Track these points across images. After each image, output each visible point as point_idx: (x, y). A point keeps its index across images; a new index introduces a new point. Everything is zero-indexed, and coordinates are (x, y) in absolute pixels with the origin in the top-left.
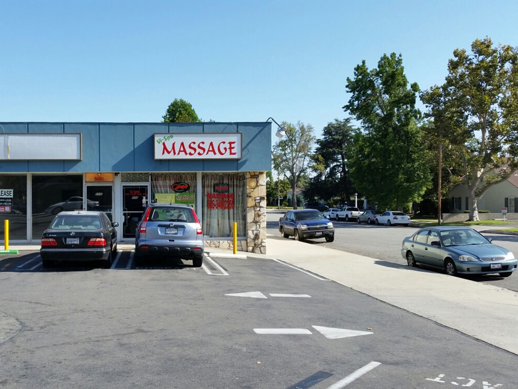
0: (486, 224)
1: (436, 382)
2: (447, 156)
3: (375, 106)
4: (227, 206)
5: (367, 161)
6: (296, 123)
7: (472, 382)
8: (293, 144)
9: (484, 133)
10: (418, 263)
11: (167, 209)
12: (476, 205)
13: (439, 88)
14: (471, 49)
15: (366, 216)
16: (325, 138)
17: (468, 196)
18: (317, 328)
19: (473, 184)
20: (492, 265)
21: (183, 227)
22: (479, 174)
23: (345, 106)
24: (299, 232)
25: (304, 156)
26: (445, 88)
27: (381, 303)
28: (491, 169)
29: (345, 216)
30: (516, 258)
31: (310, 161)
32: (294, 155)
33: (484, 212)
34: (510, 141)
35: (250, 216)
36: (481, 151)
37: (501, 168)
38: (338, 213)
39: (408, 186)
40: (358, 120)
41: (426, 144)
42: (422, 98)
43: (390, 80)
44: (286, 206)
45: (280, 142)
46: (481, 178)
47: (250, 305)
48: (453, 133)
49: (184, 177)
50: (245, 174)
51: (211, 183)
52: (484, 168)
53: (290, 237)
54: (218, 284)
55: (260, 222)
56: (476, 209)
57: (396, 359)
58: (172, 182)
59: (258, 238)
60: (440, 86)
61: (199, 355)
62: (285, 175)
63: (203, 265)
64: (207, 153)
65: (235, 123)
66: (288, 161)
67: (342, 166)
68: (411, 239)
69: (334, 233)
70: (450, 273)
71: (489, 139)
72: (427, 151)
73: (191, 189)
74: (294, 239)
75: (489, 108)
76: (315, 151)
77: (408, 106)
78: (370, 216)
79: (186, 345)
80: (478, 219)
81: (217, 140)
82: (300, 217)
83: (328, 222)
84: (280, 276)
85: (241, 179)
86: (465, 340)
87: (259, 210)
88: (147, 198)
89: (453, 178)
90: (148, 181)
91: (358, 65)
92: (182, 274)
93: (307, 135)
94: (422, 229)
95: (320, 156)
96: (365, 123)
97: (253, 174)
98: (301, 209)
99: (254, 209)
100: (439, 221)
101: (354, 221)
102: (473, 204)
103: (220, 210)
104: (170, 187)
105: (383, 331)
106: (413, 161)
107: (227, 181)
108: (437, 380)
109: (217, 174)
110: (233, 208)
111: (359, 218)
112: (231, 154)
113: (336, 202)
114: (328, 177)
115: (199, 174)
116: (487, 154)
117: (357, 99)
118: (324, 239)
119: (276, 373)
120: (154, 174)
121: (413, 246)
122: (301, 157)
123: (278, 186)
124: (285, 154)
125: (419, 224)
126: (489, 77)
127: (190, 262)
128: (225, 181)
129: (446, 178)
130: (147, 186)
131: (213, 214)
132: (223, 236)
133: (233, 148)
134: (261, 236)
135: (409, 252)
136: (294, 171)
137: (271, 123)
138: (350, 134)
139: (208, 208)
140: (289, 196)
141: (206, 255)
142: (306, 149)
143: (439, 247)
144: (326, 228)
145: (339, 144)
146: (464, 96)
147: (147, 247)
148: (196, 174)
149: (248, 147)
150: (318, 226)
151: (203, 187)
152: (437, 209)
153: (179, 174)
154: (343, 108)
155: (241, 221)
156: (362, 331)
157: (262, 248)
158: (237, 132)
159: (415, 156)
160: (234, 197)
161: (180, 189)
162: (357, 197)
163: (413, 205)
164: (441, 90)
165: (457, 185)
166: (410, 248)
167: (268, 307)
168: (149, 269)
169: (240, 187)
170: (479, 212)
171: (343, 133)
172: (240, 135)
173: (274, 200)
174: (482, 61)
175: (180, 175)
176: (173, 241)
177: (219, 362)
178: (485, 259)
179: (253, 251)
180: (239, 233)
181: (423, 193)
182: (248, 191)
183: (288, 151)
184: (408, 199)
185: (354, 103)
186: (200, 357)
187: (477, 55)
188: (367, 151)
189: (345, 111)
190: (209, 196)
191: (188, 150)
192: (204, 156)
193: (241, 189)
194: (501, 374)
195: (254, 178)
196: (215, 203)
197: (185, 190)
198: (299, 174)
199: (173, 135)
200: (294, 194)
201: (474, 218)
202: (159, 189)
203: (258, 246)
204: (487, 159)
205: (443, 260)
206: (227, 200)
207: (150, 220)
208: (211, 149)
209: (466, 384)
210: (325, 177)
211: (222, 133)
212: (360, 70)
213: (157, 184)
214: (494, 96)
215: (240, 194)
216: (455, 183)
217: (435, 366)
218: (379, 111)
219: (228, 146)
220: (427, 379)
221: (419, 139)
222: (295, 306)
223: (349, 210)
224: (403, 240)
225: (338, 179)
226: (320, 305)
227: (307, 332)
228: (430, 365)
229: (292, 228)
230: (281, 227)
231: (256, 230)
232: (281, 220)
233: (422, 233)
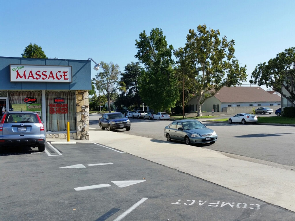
0: (205, 118)
1: (176, 205)
2: (187, 84)
3: (151, 56)
4: (63, 112)
5: (148, 86)
6: (109, 63)
7: (194, 201)
8: (108, 75)
9: (204, 72)
10: (172, 139)
11: (20, 115)
12: (200, 108)
13: (183, 49)
14: (197, 30)
15: (148, 115)
16: (126, 72)
17: (197, 104)
18: (114, 182)
19: (199, 98)
20: (206, 138)
21: (31, 126)
22: (202, 93)
23: (136, 56)
24: (111, 126)
25: (114, 82)
26: (185, 49)
27: (152, 163)
28: (207, 90)
29: (137, 116)
30: (217, 134)
31: (118, 85)
32: (109, 81)
33: (204, 112)
34: (215, 77)
35: (79, 118)
36: (202, 82)
37: (211, 90)
38: (134, 114)
39: (168, 99)
40: (142, 63)
41: (177, 77)
42: (174, 54)
43: (158, 42)
44: (104, 111)
45: (100, 74)
46: (203, 95)
47: (75, 173)
48: (189, 72)
49: (33, 94)
50: (75, 92)
51: (52, 97)
52: (204, 90)
53: (105, 129)
54: (55, 161)
55: (85, 121)
56: (201, 110)
57: (156, 194)
58: (24, 97)
59: (84, 131)
60: (183, 48)
61: (35, 210)
62: (103, 93)
63: (46, 150)
64: (49, 78)
65: (67, 60)
66: (105, 85)
67: (135, 88)
68: (169, 127)
69: (130, 125)
70: (187, 143)
71: (206, 75)
72: (178, 81)
73: (38, 101)
74: (108, 130)
75: (206, 60)
76: (121, 79)
77: (168, 57)
78: (150, 115)
79: (27, 205)
80: (201, 115)
81: (55, 70)
82: (111, 117)
83: (127, 120)
84: (96, 153)
85: (72, 95)
86: (192, 179)
87: (85, 114)
88: (6, 108)
89: (190, 95)
90: (7, 96)
91: (141, 33)
92: (30, 157)
93: (116, 70)
94: (174, 121)
95: (123, 83)
96: (146, 65)
97: (80, 92)
98: (113, 113)
99: (81, 113)
100: (184, 117)
101: (142, 118)
102: (200, 107)
103: (59, 115)
104: (23, 100)
105: (151, 179)
106: (171, 86)
107: (63, 96)
108: (177, 203)
109: (56, 92)
110: (67, 113)
111: (144, 116)
112: (65, 79)
113: (133, 108)
114: (128, 94)
115: (44, 91)
116: (205, 83)
117: (142, 52)
118: (125, 129)
119: (85, 214)
120: (11, 91)
121: (169, 131)
122: (113, 83)
123: (99, 99)
124: (103, 81)
125: (174, 119)
126: (205, 45)
127: (37, 149)
128: (62, 96)
129: (186, 95)
130: (6, 100)
131: (53, 118)
132: (61, 131)
133: (66, 75)
134: (86, 130)
135: (168, 134)
136: (109, 91)
137: (90, 61)
138: (139, 70)
139: (50, 113)
140: (106, 105)
141: (48, 143)
142: (116, 78)
143: (182, 131)
144: (126, 123)
145: (133, 76)
146: (194, 53)
147: (4, 141)
148: (41, 92)
149: (76, 75)
150: (121, 122)
151: (47, 99)
152: (182, 111)
153: (29, 91)
154: (135, 56)
155: (73, 121)
156: (140, 180)
157: (87, 137)
158: (69, 66)
159: (171, 83)
160: (68, 106)
161: (30, 101)
162: (144, 105)
163: (171, 109)
164: (184, 50)
165: (192, 98)
166: (168, 132)
167: (86, 173)
168: (5, 155)
169: (71, 100)
170: (202, 112)
171: (136, 70)
172: (70, 67)
173: (97, 107)
174: (202, 36)
175: (30, 93)
176: (24, 135)
177: (48, 213)
178: (203, 136)
179: (81, 139)
180: (71, 128)
181: (175, 102)
182: (77, 102)
183: (105, 79)
184: (168, 106)
185: (140, 54)
186: (36, 211)
187: (200, 33)
188: (148, 80)
189: (136, 58)
190: (51, 105)
191: (35, 76)
192: (46, 80)
193: (73, 101)
194: (207, 195)
195: (80, 94)
196: (55, 110)
197: (34, 102)
198: (112, 92)
199: (24, 66)
200: (109, 104)
201: (200, 115)
202: (15, 101)
203: (84, 135)
204: (205, 86)
205: (184, 137)
206: (63, 108)
207: (6, 122)
208: (51, 76)
209: (191, 203)
210: (127, 94)
211: (59, 66)
212: (143, 35)
213: (14, 98)
214: (208, 54)
215: (72, 104)
216: (190, 97)
217: (176, 196)
218: (153, 59)
219: (63, 74)
220: (172, 204)
221: (174, 75)
222: (102, 171)
223: (139, 112)
224: (165, 127)
225: (134, 95)
226: (117, 168)
227: (108, 185)
228: (174, 195)
229: (106, 124)
230: (100, 123)
231: (82, 126)
232: (100, 119)
233: (174, 123)
